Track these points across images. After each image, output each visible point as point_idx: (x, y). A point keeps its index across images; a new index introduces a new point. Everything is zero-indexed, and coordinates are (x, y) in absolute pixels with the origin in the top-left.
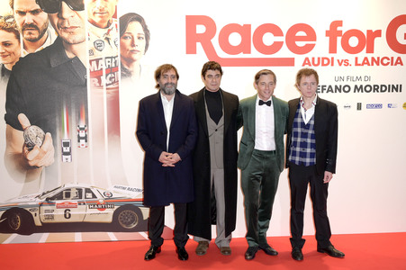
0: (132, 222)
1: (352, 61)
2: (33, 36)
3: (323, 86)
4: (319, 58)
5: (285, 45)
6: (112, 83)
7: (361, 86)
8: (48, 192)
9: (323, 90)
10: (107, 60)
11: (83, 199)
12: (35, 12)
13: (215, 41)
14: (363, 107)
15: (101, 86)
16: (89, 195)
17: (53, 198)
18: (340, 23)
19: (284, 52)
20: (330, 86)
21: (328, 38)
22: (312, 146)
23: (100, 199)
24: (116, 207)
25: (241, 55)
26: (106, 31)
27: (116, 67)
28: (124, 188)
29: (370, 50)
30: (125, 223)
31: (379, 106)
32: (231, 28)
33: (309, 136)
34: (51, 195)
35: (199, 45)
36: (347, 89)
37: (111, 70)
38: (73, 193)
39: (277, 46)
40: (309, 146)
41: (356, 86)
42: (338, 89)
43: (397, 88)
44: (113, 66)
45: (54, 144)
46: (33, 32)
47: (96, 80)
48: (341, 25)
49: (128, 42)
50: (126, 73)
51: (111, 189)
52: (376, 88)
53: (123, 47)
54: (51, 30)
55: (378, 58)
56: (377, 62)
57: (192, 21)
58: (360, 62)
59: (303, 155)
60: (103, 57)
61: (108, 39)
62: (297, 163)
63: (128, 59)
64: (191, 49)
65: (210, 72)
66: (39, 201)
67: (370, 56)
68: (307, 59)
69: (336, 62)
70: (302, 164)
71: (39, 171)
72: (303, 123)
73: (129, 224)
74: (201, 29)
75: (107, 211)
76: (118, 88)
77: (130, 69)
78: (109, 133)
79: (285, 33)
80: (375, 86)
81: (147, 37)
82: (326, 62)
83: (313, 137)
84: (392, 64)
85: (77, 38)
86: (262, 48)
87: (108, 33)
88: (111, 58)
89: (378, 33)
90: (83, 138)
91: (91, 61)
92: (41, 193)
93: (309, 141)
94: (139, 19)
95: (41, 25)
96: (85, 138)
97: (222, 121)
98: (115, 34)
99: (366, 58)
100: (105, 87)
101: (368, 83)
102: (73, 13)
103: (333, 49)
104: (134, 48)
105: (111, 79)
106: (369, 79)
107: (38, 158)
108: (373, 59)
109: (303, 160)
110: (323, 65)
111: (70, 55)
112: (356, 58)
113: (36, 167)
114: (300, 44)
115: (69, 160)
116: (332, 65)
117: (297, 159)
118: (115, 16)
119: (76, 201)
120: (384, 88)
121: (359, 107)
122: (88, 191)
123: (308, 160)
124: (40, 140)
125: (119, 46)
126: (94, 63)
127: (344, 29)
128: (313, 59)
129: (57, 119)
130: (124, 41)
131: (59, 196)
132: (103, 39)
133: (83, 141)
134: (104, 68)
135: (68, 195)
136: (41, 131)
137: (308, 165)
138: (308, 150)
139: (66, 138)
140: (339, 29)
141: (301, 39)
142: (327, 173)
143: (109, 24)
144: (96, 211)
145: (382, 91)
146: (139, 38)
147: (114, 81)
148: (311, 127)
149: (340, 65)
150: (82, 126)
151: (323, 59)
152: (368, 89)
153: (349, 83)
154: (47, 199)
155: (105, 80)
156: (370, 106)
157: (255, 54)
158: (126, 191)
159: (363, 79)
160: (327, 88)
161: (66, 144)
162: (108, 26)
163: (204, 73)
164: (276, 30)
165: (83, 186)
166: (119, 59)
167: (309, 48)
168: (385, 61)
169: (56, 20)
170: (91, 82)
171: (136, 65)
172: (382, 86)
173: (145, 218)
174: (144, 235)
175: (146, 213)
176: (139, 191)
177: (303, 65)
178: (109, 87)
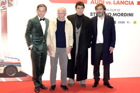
0: (13, 73)
1: (112, 2)
6: (4, 9)
7: (116, 13)
24: (5, 66)
27: (6, 2)
28: (9, 58)
30: (9, 74)
31: (123, 22)
36: (110, 14)
37: (3, 3)
41: (114, 14)
43: (131, 15)
44: (4, 1)
50: (10, 5)
51: (3, 58)
52: (122, 15)
55: (124, 1)
56: (123, 3)
58: (116, 3)
73: (11, 74)
75: (1, 68)
76: (6, 11)
77: (12, 3)
80: (122, 13)
84: (129, 4)
99: (118, 1)
101: (119, 12)
105: (3, 7)
106: (119, 10)
108: (121, 1)
120: (126, 15)
145: (125, 16)
147: (5, 9)
149: (107, 4)
151: (100, 1)
152: (119, 15)
153: (111, 12)
156: (120, 22)
158: (10, 59)
159: (117, 10)
168: (126, 3)
172: (125, 14)
173: (19, 71)
174: (18, 79)
175: (19, 69)
176: (16, 59)
177: (91, 3)
178: (2, 11)
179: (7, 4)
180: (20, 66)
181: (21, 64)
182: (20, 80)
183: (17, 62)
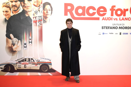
0: (46, 69)
1: (118, 19)
2: (15, 9)
3: (109, 27)
5: (96, 13)
6: (40, 25)
7: (121, 27)
8: (19, 59)
9: (109, 28)
10: (39, 17)
11: (30, 62)
12: (16, 2)
14: (122, 34)
15: (37, 26)
16: (32, 61)
17: (21, 61)
18: (115, 6)
19: (96, 16)
20: (111, 27)
23: (36, 62)
24: (41, 65)
25: (82, 16)
26: (39, 8)
27: (42, 19)
28: (43, 59)
29: (125, 15)
31: (127, 34)
32: (79, 7)
34: (20, 60)
36: (116, 28)
37: (40, 21)
38: (27, 60)
41: (120, 27)
42: (114, 28)
44: (41, 19)
45: (21, 44)
46: (15, 8)
47: (35, 24)
49: (45, 12)
50: (45, 22)
51: (39, 59)
52: (126, 28)
53: (44, 13)
54: (21, 7)
55: (127, 18)
56: (127, 19)
57: (66, 5)
58: (121, 19)
60: (38, 16)
61: (39, 10)
63: (45, 17)
64: (66, 14)
65: (68, 22)
66: (16, 62)
67: (124, 17)
68: (104, 18)
69: (113, 19)
71: (16, 52)
73: (45, 70)
74: (69, 8)
75: (38, 66)
76: (42, 26)
77: (46, 20)
78: (39, 40)
79: (96, 9)
80: (126, 27)
81: (52, 10)
82: (110, 19)
85: (29, 10)
86: (89, 14)
87: (39, 9)
88: (40, 16)
89: (127, 10)
90: (30, 42)
91: (33, 18)
92: (17, 60)
94: (49, 4)
95: (18, 6)
96: (31, 42)
98: (41, 9)
99: (123, 18)
100: (38, 26)
102: (28, 2)
103: (112, 15)
104: (47, 14)
105: (40, 23)
106: (124, 25)
107: (16, 48)
108: (125, 18)
110: (109, 20)
111: (27, 16)
112: (120, 18)
113: (15, 51)
114: (101, 13)
115: (26, 49)
118: (41, 3)
119: (28, 62)
120: (129, 28)
121: (120, 34)
122: (32, 59)
124: (17, 43)
125: (43, 13)
126: (35, 18)
127: (116, 8)
128: (106, 18)
129: (22, 36)
130: (44, 11)
131: (23, 61)
132: (37, 10)
133: (30, 43)
134: (38, 20)
135: (25, 60)
136: (17, 40)
139: (25, 42)
140: (114, 8)
141: (102, 11)
143: (40, 6)
144: (34, 66)
145: (128, 29)
146: (49, 10)
149: (114, 20)
150: (30, 38)
151: (109, 18)
152: (123, 28)
153: (117, 26)
154: (19, 62)
155: (38, 24)
156: (124, 34)
157: (87, 16)
158: (44, 59)
159: (122, 25)
160: (110, 27)
161: (25, 44)
162: (39, 6)
164: (94, 8)
165: (30, 57)
166: (42, 17)
167: (104, 14)
168: (129, 19)
169: (23, 4)
170: (33, 24)
171: (48, 19)
172: (128, 27)
173: (50, 68)
174: (50, 74)
175: (50, 67)
176: (48, 59)
177: (102, 20)
178: (39, 26)
179: (43, 21)
180: (51, 64)
181: (52, 63)
182: (51, 75)
183: (49, 61)
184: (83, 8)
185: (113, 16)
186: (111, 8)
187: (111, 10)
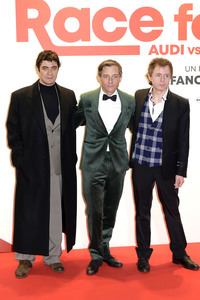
4: (167, 46)
5: (128, 31)
9: (172, 81)
13: (49, 27)
18: (190, 7)
19: (128, 40)
20: (180, 77)
21: (177, 23)
22: (158, 145)
25: (80, 43)
33: (156, 134)
35: (31, 32)
36: (199, 80)
39: (120, 33)
40: (154, 144)
42: (190, 80)
48: (192, 9)
59: (147, 154)
62: (140, 163)
64: (22, 37)
65: (45, 63)
68: (154, 47)
69: (186, 50)
70: (146, 164)
72: (150, 119)
79: (128, 18)
82: (175, 50)
83: (159, 135)
86: (102, 34)
93: (155, 139)
97: (58, 120)
103: (182, 36)
109: (147, 160)
110: (172, 53)
114: (146, 30)
116: (182, 53)
117: (141, 158)
123: (152, 160)
127: (195, 13)
128: (161, 46)
137: (152, 165)
138: (153, 150)
140: (189, 12)
141: (147, 24)
142: (178, 177)
148: (159, 125)
149: (191, 53)
151: (172, 46)
157: (95, 41)
160: (177, 79)
163: (38, 64)
164: (118, 15)
167: (155, 35)
177: (149, 53)
184: (82, 14)
185: (186, 39)
186: (177, 13)
187: (176, 18)
